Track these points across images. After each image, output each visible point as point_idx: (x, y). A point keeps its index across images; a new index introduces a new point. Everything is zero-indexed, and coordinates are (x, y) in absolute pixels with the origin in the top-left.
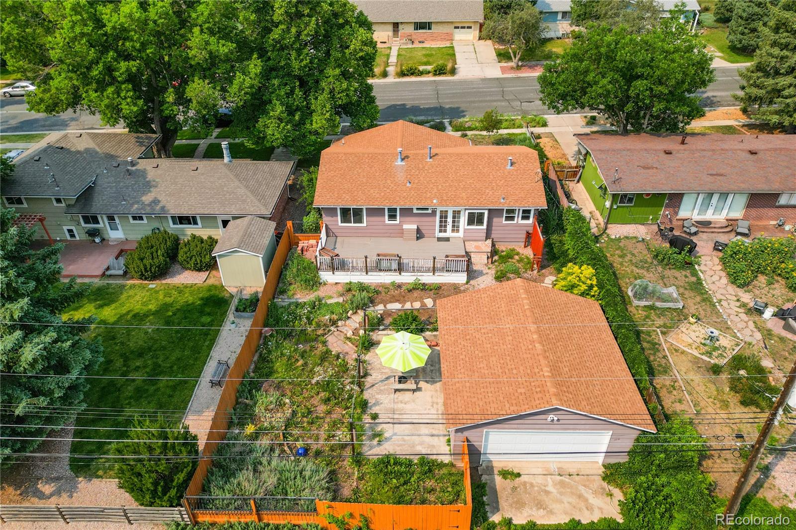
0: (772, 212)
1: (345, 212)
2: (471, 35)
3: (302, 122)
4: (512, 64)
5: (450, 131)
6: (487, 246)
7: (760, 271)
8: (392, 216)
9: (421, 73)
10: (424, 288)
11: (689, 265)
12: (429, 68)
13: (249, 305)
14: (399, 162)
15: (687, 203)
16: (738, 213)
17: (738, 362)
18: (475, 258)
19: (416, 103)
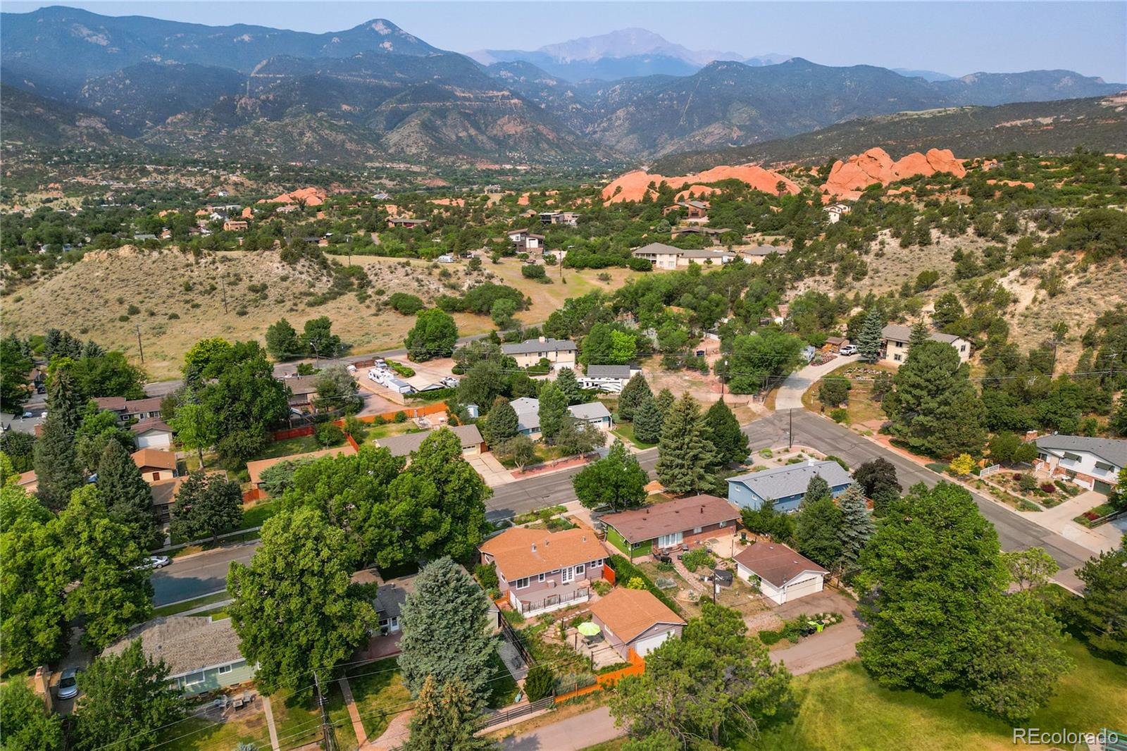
0: (693, 537)
1: (519, 582)
2: (476, 452)
4: (519, 469)
5: (518, 527)
6: (588, 582)
7: (697, 564)
8: (541, 578)
10: (572, 608)
11: (671, 568)
14: (534, 551)
15: (660, 542)
16: (681, 542)
17: (703, 599)
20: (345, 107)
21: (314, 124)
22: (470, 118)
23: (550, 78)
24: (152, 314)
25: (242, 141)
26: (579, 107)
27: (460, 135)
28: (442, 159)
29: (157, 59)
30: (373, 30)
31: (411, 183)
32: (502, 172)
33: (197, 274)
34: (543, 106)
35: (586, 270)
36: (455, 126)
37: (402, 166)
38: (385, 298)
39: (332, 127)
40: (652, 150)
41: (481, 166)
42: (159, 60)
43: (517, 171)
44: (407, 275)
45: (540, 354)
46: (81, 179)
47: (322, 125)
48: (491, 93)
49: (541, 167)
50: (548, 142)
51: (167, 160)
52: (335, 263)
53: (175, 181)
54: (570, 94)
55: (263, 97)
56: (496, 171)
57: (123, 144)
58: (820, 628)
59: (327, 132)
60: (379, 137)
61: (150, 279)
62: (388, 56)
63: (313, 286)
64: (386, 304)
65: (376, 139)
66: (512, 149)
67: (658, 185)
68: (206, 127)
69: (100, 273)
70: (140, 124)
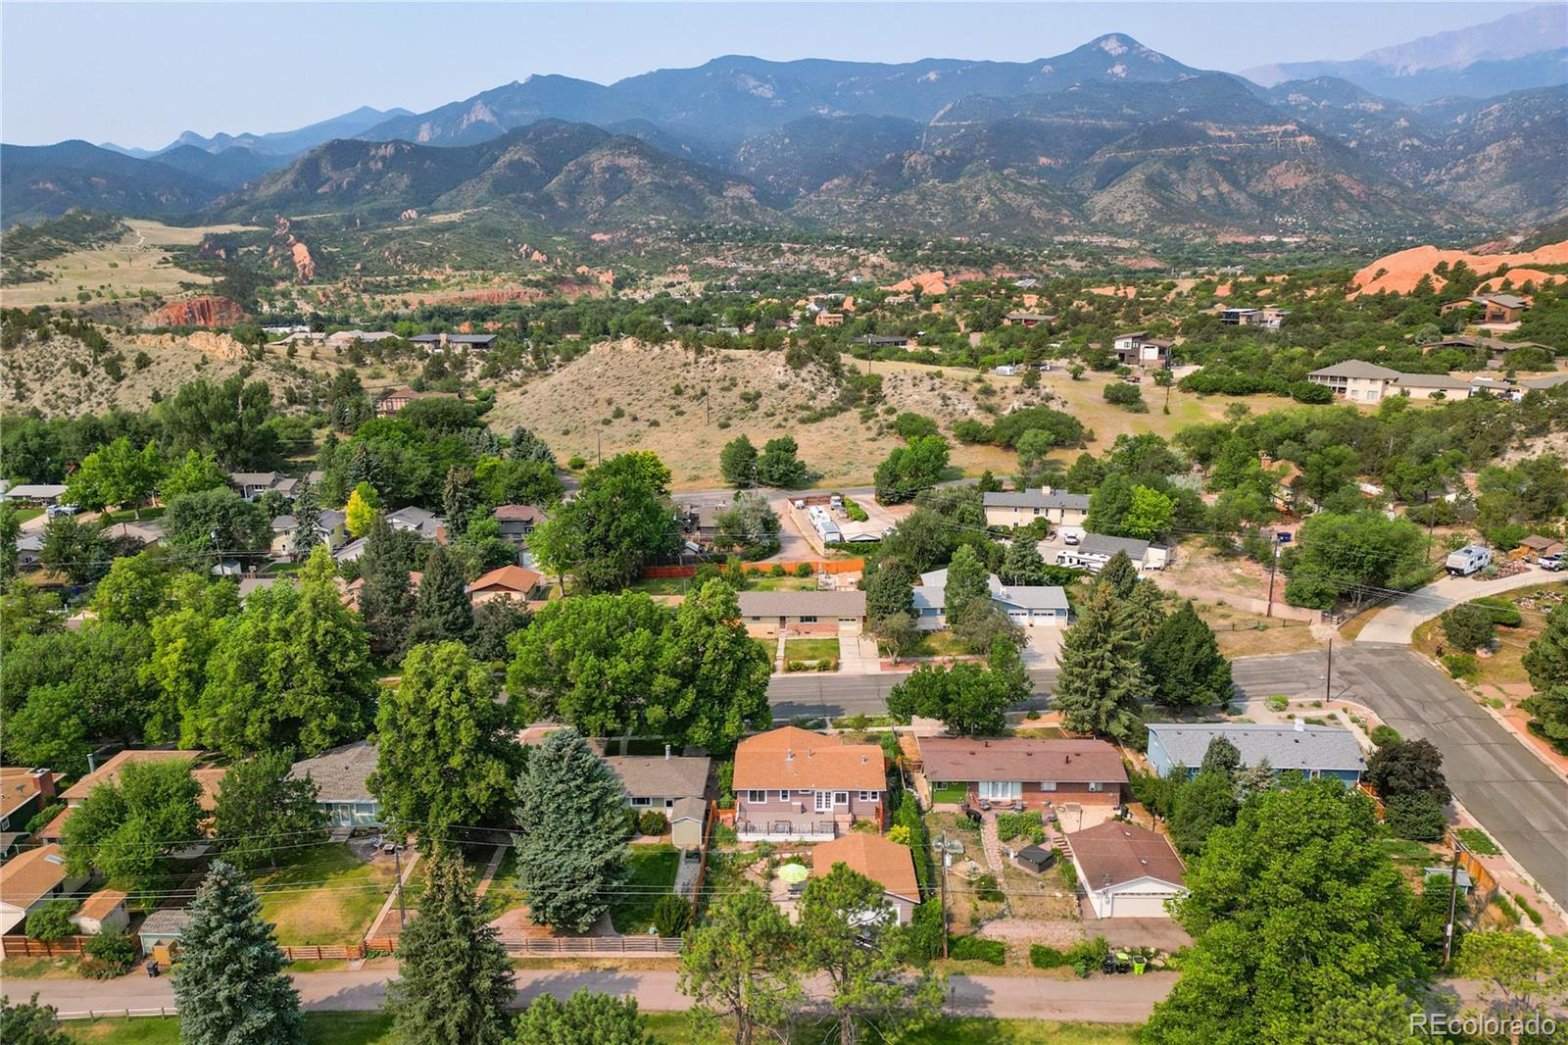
0: (1038, 795)
1: (753, 794)
2: (856, 627)
3: (719, 729)
4: (890, 660)
5: (830, 730)
6: (849, 818)
7: (1018, 832)
8: (785, 797)
9: (807, 669)
10: (806, 844)
11: (978, 828)
12: (815, 663)
13: (693, 855)
14: (789, 759)
16: (1018, 796)
17: (984, 879)
18: (841, 825)
19: (802, 700)
20: (1043, 160)
21: (995, 185)
22: (1225, 168)
23: (1374, 100)
24: (635, 419)
25: (902, 211)
26: (1416, 142)
27: (1205, 193)
28: (1166, 230)
29: (823, 112)
30: (1102, 50)
31: (1107, 264)
32: (1258, 247)
33: (694, 376)
34: (1353, 144)
35: (1217, 397)
36: (1199, 181)
37: (1105, 240)
38: (893, 418)
39: (1019, 189)
40: (1546, 209)
41: (1225, 239)
42: (826, 111)
43: (1282, 245)
44: (933, 389)
45: (1036, 510)
46: (711, 260)
47: (1005, 185)
48: (1265, 129)
49: (1327, 238)
50: (1350, 199)
51: (809, 237)
52: (853, 370)
53: (809, 262)
54: (1403, 123)
55: (938, 152)
56: (1247, 246)
57: (767, 217)
58: (1138, 968)
59: (1010, 195)
60: (1083, 199)
61: (644, 378)
62: (1116, 86)
63: (814, 398)
64: (891, 427)
65: (1078, 204)
66: (1289, 211)
67: (1451, 267)
68: (864, 194)
69: (599, 369)
70: (793, 192)
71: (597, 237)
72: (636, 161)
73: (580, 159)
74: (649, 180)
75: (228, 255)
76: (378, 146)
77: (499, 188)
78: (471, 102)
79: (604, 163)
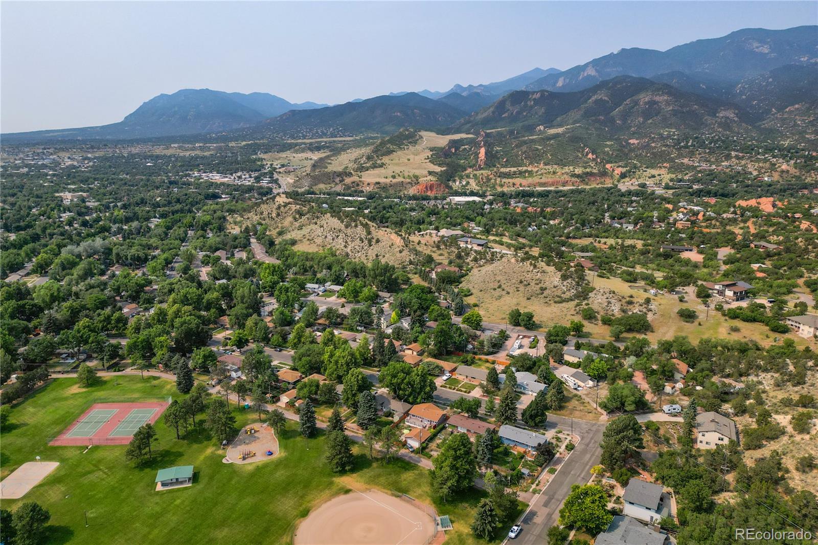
8: (419, 417)
12: (465, 390)
24: (503, 290)
29: (804, 59)
33: (529, 276)
38: (586, 308)
42: (806, 59)
45: (579, 358)
46: (686, 160)
53: (743, 165)
61: (513, 274)
63: (564, 293)
64: (583, 311)
70: (768, 112)
71: (631, 141)
72: (666, 98)
73: (634, 98)
74: (671, 108)
75: (456, 151)
76: (533, 93)
77: (588, 114)
78: (587, 65)
79: (647, 100)
